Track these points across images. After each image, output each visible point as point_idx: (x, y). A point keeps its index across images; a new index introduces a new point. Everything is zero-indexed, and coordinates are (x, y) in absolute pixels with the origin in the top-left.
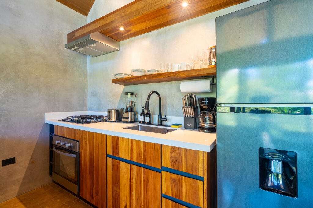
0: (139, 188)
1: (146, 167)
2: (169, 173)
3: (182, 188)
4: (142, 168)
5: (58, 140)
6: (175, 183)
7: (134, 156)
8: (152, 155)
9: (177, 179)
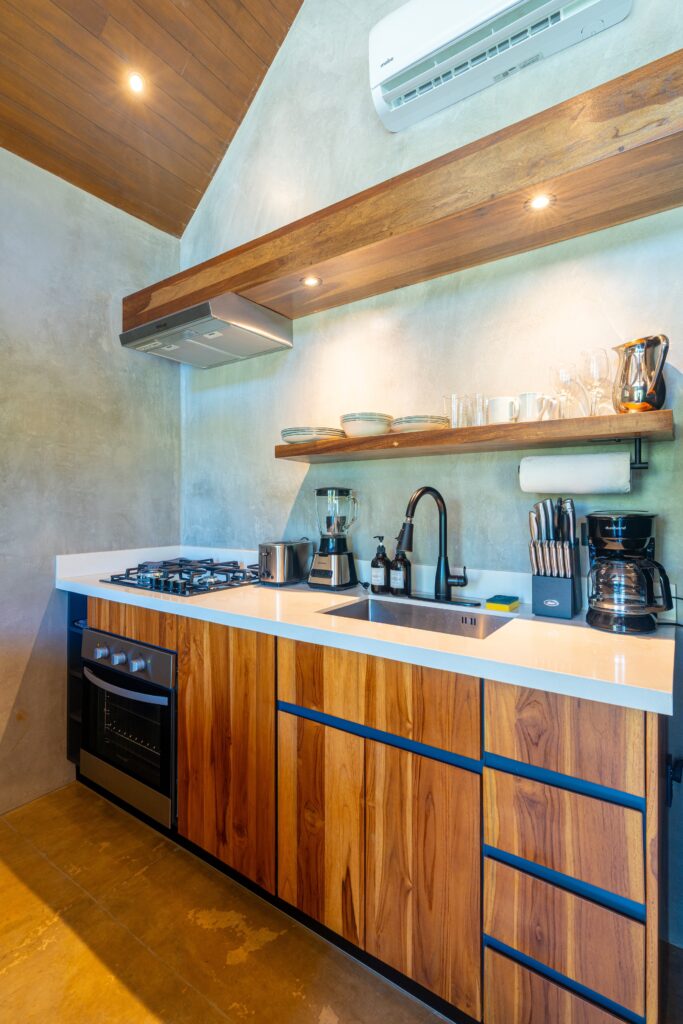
0: (399, 819)
1: (421, 751)
2: (511, 776)
3: (560, 830)
4: (410, 755)
5: (100, 647)
6: (533, 813)
7: (377, 711)
8: (448, 712)
9: (542, 799)
